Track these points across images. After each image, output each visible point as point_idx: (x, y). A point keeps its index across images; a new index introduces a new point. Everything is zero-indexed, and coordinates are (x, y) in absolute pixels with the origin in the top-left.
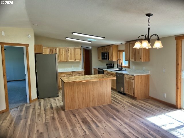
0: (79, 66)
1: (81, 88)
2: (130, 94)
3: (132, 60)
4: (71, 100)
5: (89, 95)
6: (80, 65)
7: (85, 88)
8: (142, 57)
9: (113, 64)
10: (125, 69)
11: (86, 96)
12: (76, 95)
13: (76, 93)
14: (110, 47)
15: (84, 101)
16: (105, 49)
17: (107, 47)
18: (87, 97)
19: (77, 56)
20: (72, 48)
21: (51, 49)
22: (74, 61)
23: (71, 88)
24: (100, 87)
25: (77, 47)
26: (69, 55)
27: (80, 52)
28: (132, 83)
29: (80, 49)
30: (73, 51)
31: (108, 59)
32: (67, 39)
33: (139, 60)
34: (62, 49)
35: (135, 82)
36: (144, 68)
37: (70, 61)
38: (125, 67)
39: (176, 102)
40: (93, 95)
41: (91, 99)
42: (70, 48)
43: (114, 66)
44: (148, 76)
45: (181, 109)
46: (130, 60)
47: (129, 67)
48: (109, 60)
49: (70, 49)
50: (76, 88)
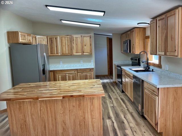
0: (90, 62)
1: (39, 108)
2: (151, 122)
3: (160, 53)
4: (21, 128)
5: (56, 123)
6: (92, 60)
7: (47, 108)
8: (179, 48)
10: (153, 70)
11: (48, 124)
12: (29, 120)
13: (28, 116)
14: (132, 32)
15: (46, 133)
16: (128, 36)
17: (129, 32)
18: (51, 126)
19: (85, 47)
20: (79, 36)
21: (49, 38)
22: (81, 54)
23: (20, 107)
24: (79, 107)
25: (86, 35)
26: (74, 45)
27: (90, 41)
28: (155, 102)
29: (90, 37)
30: (79, 40)
32: (63, 22)
33: (172, 54)
34: (65, 38)
35: (159, 102)
37: (75, 54)
38: (154, 65)
40: (64, 123)
41: (60, 131)
47: (159, 66)
48: (131, 52)
49: (76, 37)
50: (29, 108)
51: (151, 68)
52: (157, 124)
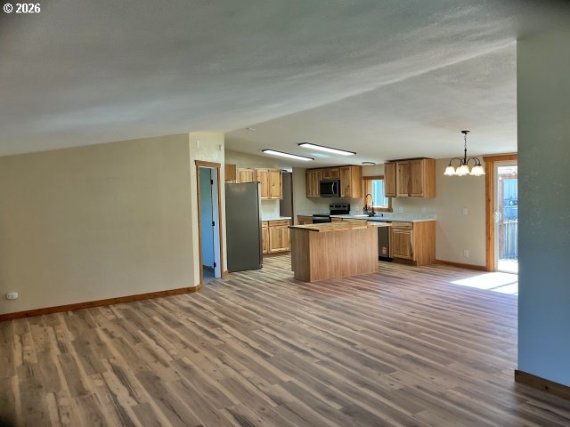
0: (273, 211)
2: (405, 257)
3: (403, 195)
6: (276, 209)
8: (424, 190)
9: (349, 206)
10: (382, 214)
14: (344, 170)
16: (330, 174)
17: (336, 170)
19: (273, 188)
20: (265, 170)
25: (274, 169)
27: (280, 179)
28: (409, 236)
29: (280, 173)
30: (266, 177)
31: (340, 196)
32: (267, 152)
33: (417, 195)
35: (413, 234)
36: (424, 209)
38: (381, 210)
39: (487, 261)
42: (260, 170)
43: (349, 210)
44: (433, 224)
45: (494, 271)
46: (398, 195)
47: (390, 210)
48: (342, 196)
49: (261, 172)
51: (377, 213)
52: (412, 255)
